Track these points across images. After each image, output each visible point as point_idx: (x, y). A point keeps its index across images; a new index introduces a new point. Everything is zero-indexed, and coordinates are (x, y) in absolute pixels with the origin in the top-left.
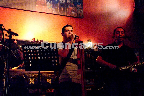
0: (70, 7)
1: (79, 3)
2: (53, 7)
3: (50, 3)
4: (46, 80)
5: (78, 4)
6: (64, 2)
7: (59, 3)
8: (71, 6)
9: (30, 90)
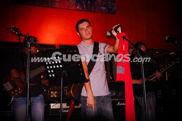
0: (98, 1)
2: (77, 2)
9: (52, 105)
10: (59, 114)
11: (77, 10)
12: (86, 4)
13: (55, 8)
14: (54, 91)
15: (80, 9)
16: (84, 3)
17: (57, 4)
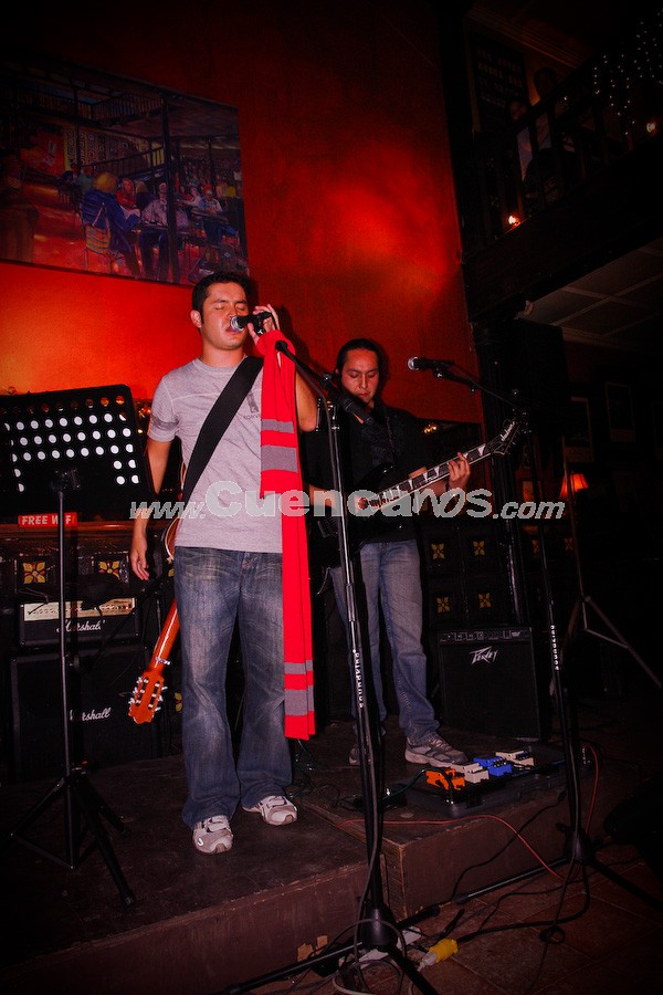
0: (189, 246)
1: (230, 230)
2: (112, 247)
3: (100, 225)
4: (97, 567)
5: (223, 232)
6: (165, 221)
7: (142, 226)
8: (194, 240)
9: (28, 607)
10: (57, 641)
11: (114, 275)
12: (147, 256)
13: (31, 265)
14: (34, 560)
15: (126, 272)
16: (138, 252)
17: (38, 252)
